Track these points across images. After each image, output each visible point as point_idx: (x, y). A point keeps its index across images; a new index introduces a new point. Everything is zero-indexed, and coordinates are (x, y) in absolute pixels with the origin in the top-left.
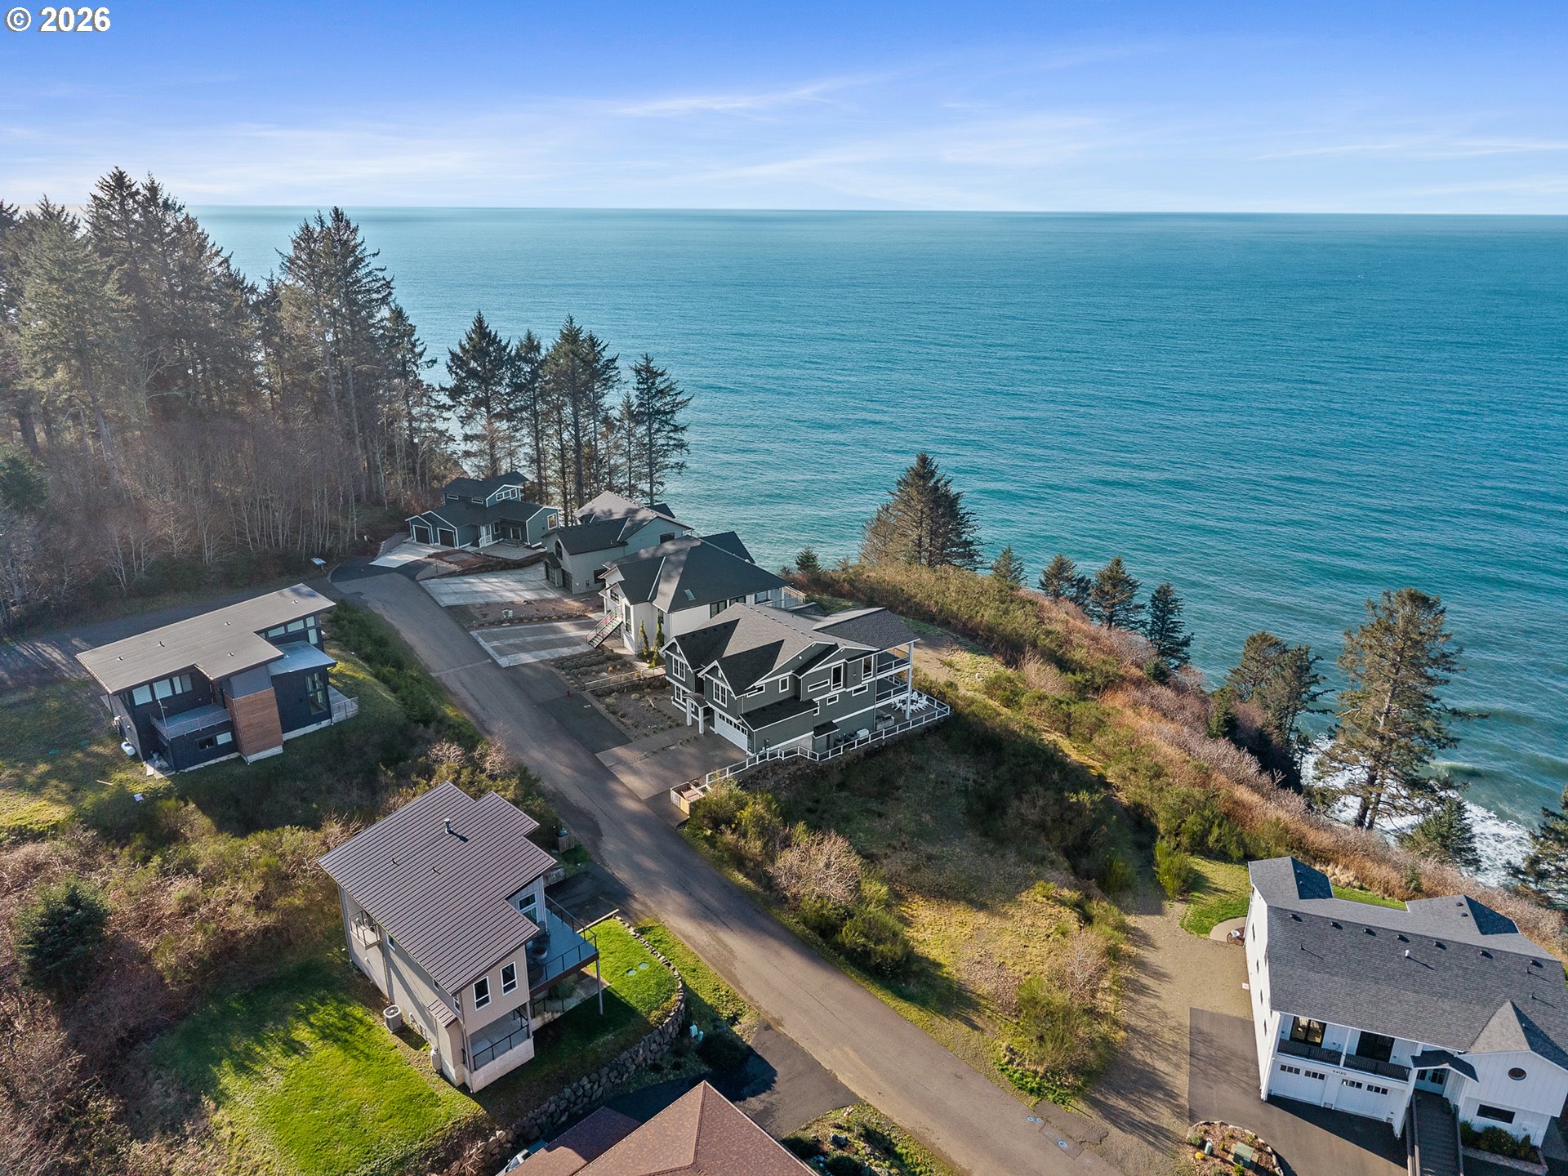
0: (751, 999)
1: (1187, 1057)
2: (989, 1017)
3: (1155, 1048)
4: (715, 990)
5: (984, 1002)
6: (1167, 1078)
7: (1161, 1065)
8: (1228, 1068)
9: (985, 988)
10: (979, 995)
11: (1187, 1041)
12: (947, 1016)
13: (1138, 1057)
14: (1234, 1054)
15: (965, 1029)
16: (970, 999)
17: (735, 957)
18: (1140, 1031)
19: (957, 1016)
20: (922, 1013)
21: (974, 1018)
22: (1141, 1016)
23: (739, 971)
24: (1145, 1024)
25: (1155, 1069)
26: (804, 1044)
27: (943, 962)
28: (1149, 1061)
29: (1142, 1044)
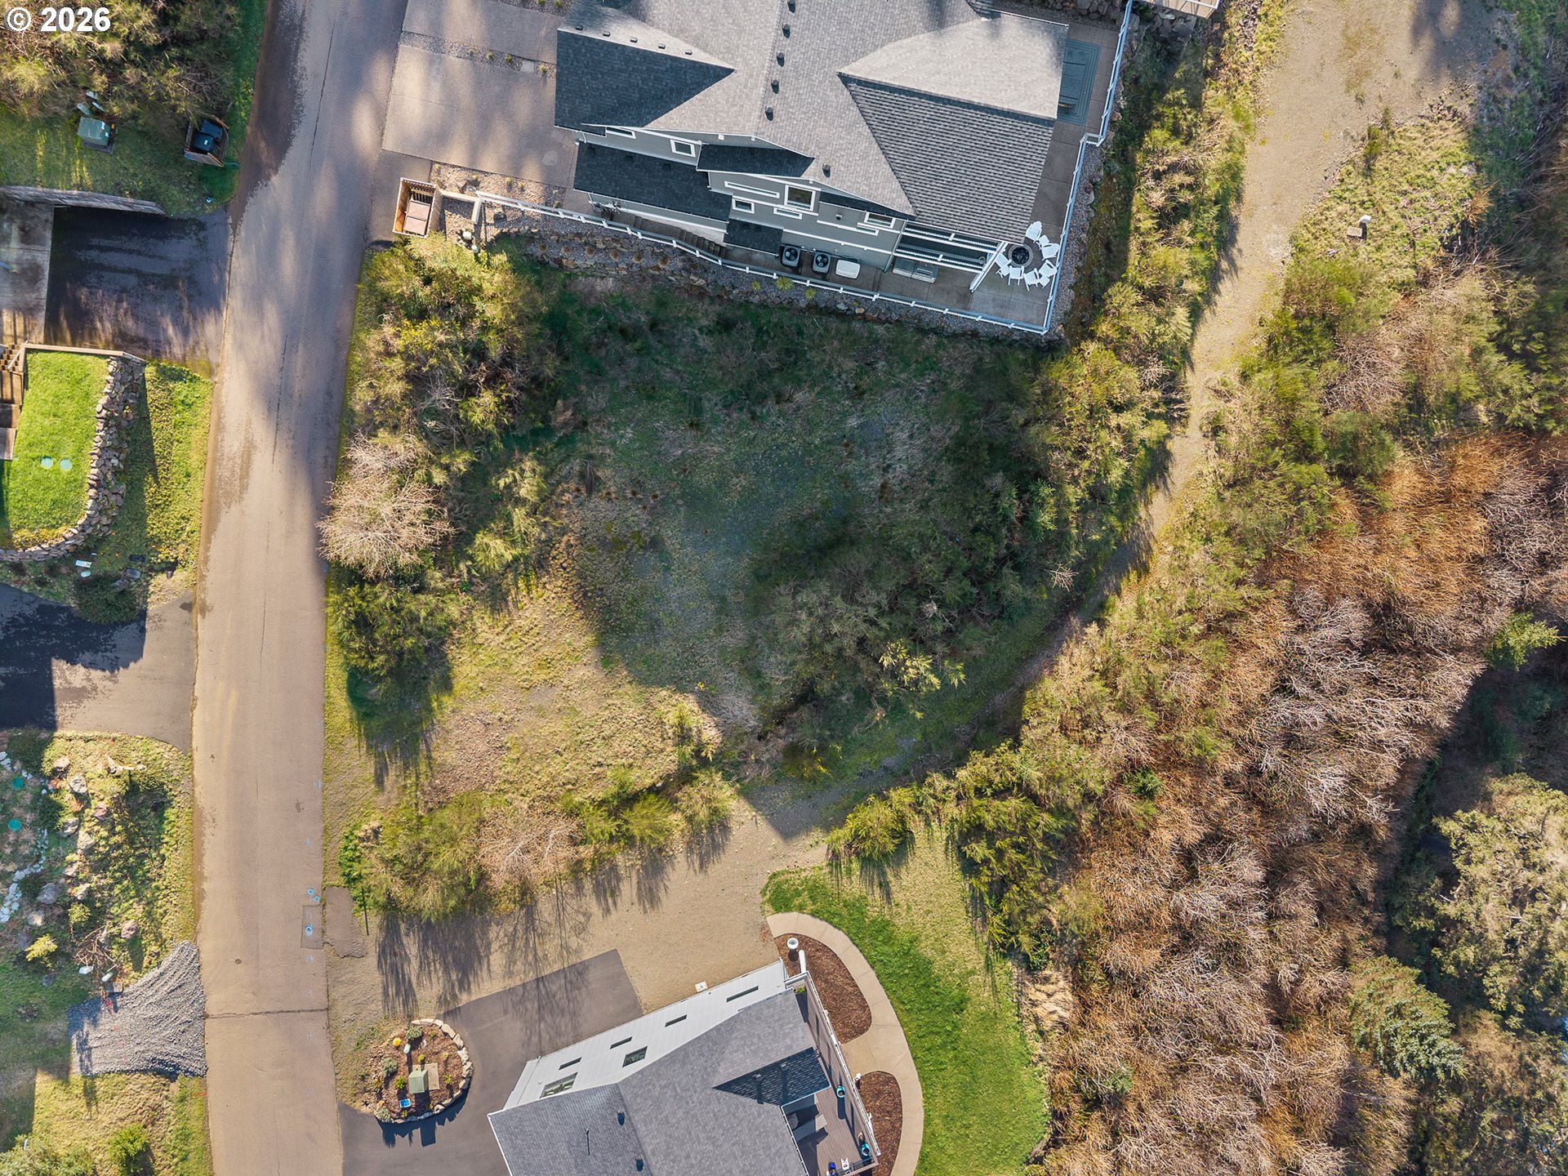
0: (206, 561)
1: (531, 976)
2: (405, 787)
3: (520, 943)
4: (183, 518)
5: (423, 767)
6: (485, 974)
7: (497, 960)
8: (548, 1018)
9: (446, 755)
10: (429, 757)
11: (556, 967)
12: (369, 747)
13: (492, 935)
14: (574, 1014)
15: (370, 771)
16: (416, 751)
17: (241, 498)
18: (533, 920)
19: (381, 755)
20: (348, 725)
21: (392, 773)
22: (560, 909)
23: (229, 518)
24: (551, 919)
25: (488, 956)
26: (203, 652)
27: (457, 688)
28: (495, 946)
29: (515, 930)
